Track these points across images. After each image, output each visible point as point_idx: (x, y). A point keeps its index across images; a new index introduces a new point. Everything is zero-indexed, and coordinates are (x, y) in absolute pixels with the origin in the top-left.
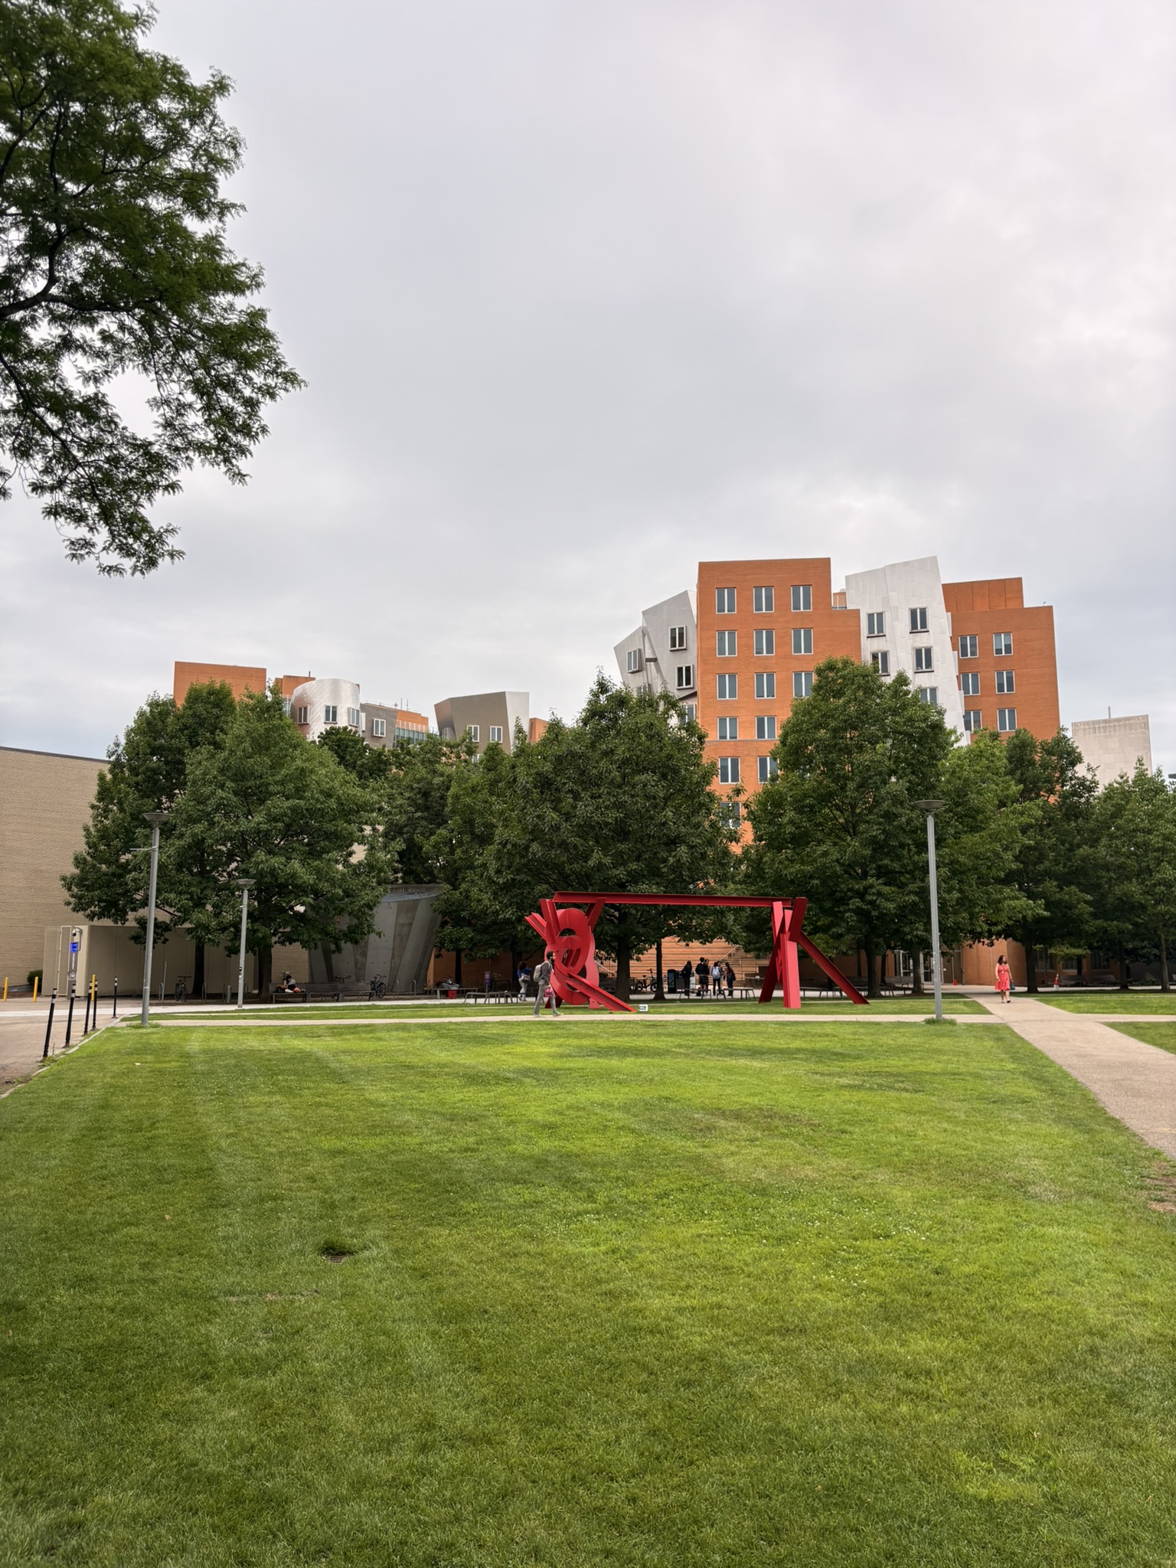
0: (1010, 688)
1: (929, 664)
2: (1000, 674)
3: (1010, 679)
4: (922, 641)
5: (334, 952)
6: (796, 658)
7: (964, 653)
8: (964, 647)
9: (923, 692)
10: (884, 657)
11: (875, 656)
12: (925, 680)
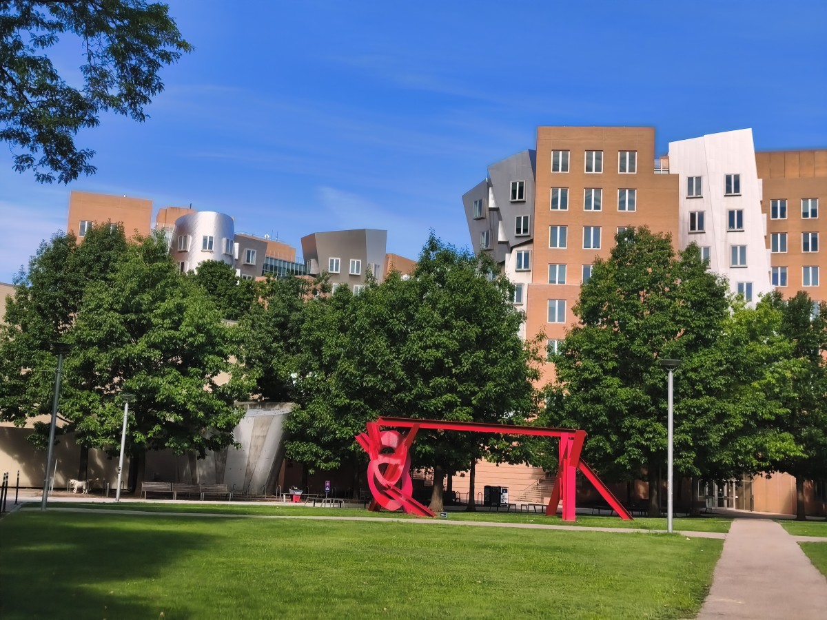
0: (815, 248)
1: (740, 224)
2: (806, 235)
3: (815, 240)
4: (734, 203)
5: (198, 458)
6: (620, 214)
7: (775, 215)
8: (775, 209)
9: (734, 248)
10: (701, 215)
11: (693, 215)
12: (737, 239)
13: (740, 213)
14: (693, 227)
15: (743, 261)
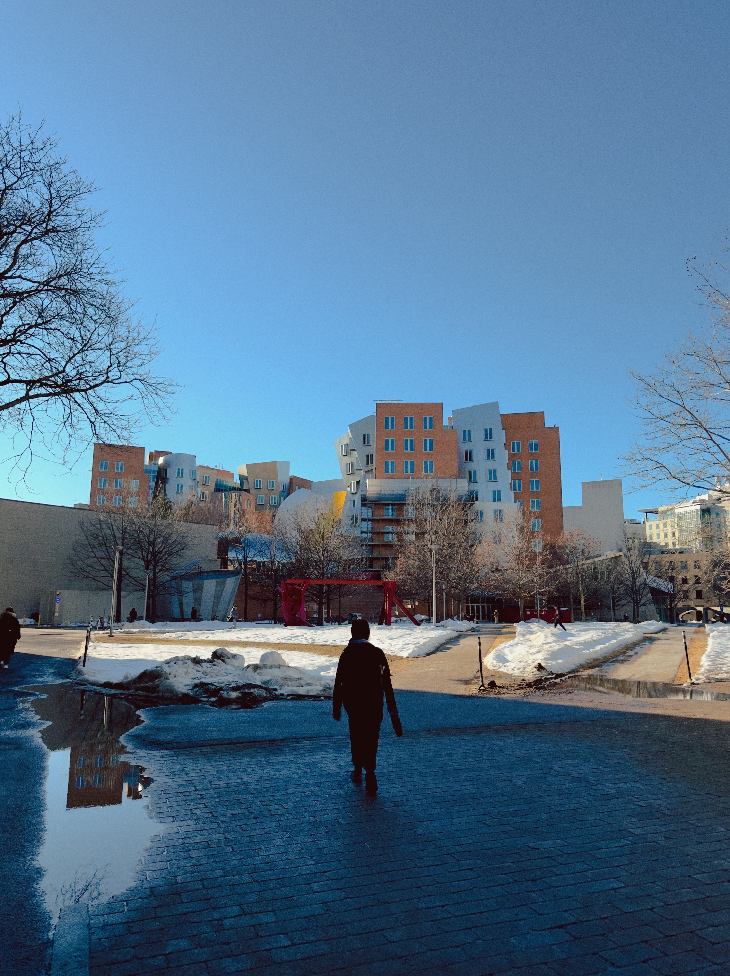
0: (537, 469)
1: (493, 457)
2: (532, 462)
3: (537, 464)
4: (490, 445)
6: (425, 453)
7: (514, 451)
8: (513, 447)
9: (490, 471)
10: (471, 452)
11: (466, 452)
12: (491, 465)
13: (493, 451)
14: (467, 459)
15: (495, 478)
